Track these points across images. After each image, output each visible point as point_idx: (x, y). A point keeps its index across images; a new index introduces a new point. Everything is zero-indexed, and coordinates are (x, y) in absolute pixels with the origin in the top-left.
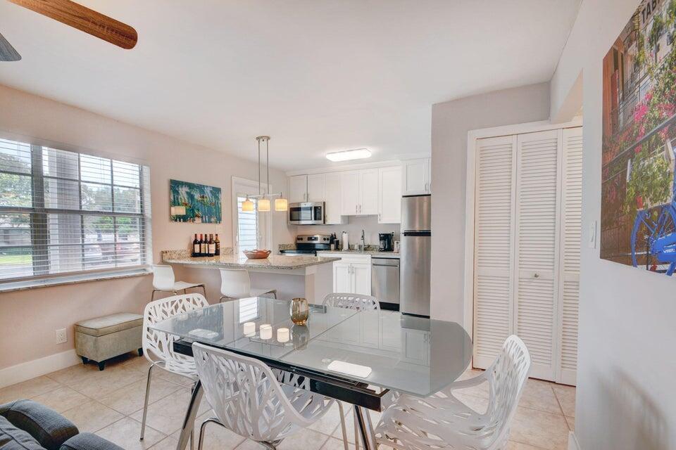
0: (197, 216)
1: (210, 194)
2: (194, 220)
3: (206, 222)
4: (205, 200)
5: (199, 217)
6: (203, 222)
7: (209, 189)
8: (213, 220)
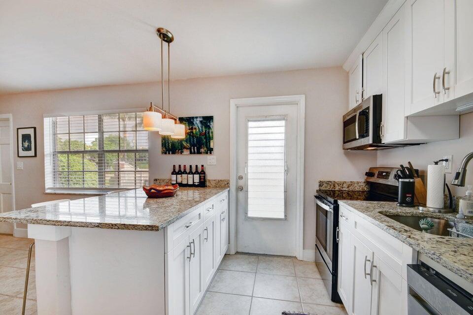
0: (185, 148)
1: (200, 125)
2: (182, 153)
3: (194, 153)
4: (194, 131)
5: (187, 149)
6: (191, 153)
7: (199, 119)
8: (202, 150)
